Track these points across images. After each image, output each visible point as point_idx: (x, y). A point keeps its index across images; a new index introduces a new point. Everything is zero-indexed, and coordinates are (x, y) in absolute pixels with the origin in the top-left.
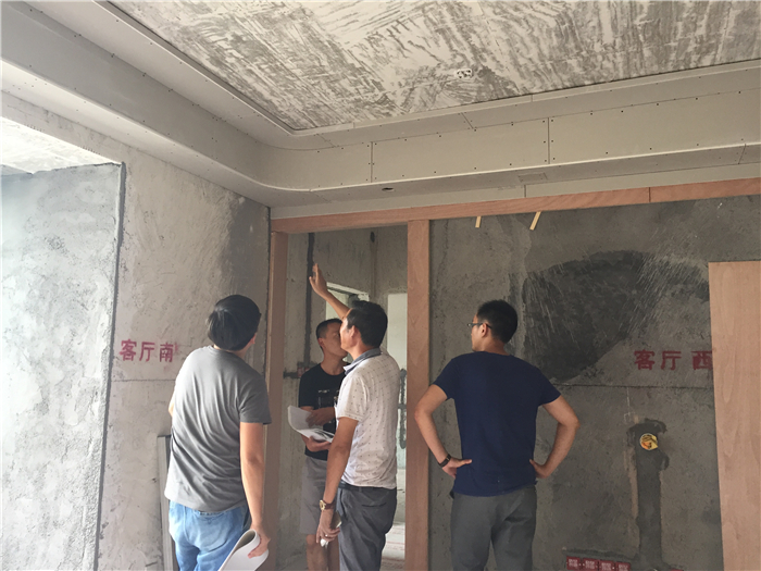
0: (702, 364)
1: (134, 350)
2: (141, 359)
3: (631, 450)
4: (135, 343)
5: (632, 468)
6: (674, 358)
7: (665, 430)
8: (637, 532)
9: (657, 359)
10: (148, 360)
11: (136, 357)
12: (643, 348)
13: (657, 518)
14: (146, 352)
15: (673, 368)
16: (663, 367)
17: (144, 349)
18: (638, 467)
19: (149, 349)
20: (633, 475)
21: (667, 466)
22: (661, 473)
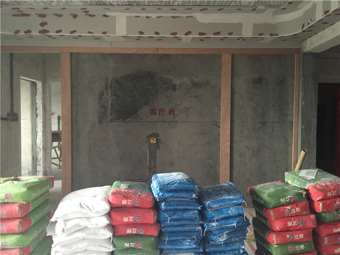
0: (172, 113)
3: (148, 144)
5: (148, 149)
6: (163, 111)
7: (159, 136)
8: (148, 171)
9: (158, 112)
12: (153, 107)
13: (155, 166)
15: (163, 115)
16: (159, 114)
18: (149, 149)
20: (148, 152)
21: (159, 148)
22: (157, 151)
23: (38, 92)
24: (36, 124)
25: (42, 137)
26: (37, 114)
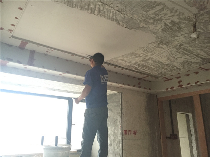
1: (127, 132)
2: (129, 134)
4: (127, 131)
10: (130, 134)
11: (127, 134)
14: (129, 133)
17: (129, 132)
19: (130, 132)
23: (190, 120)
24: (192, 141)
25: (196, 150)
26: (191, 135)
